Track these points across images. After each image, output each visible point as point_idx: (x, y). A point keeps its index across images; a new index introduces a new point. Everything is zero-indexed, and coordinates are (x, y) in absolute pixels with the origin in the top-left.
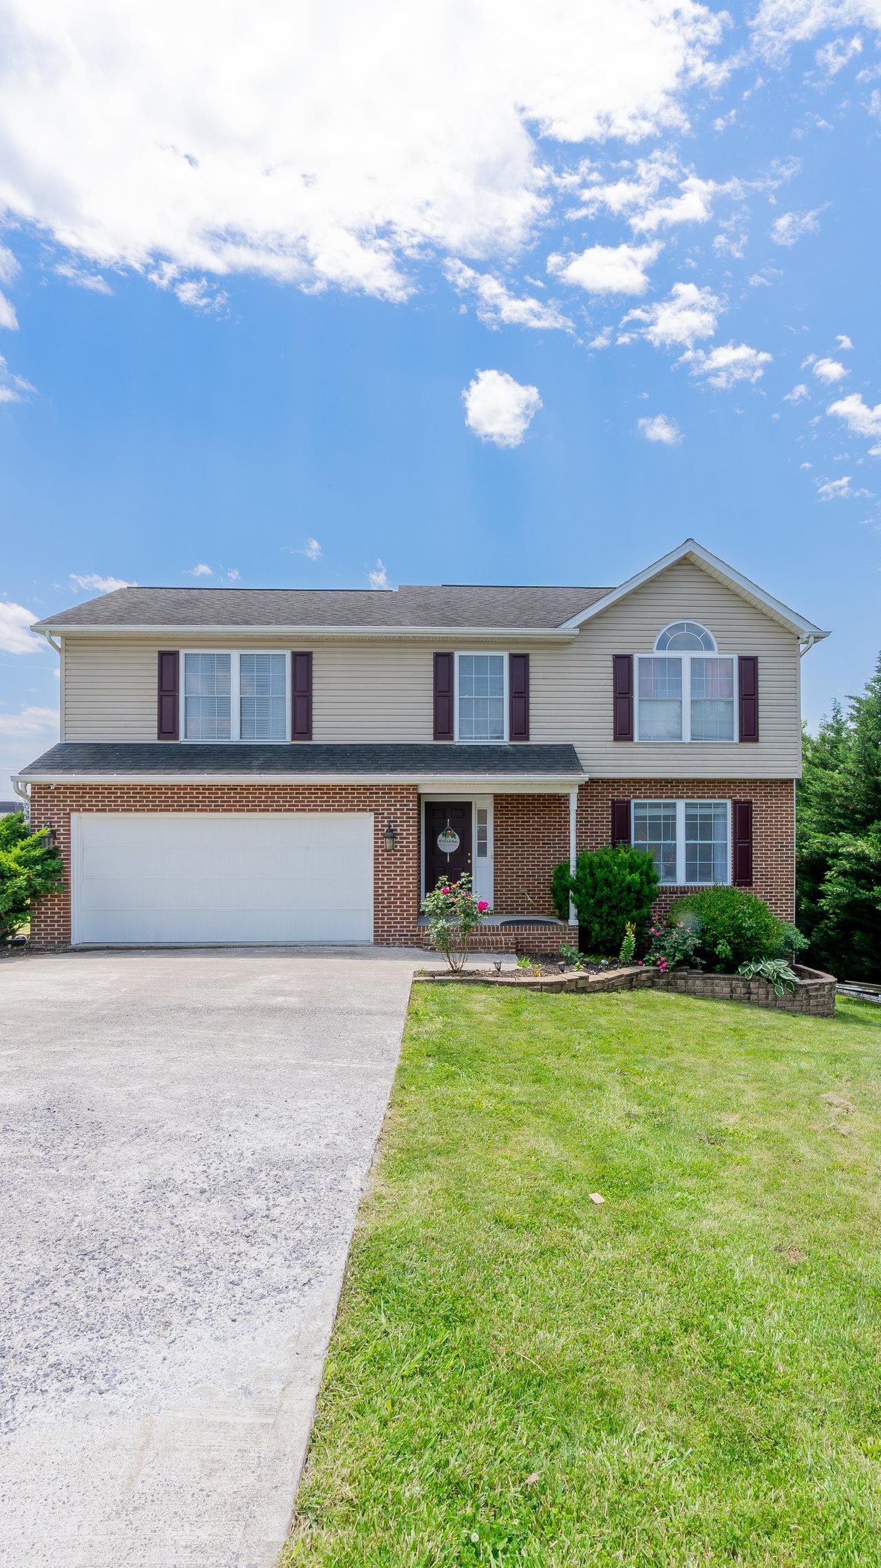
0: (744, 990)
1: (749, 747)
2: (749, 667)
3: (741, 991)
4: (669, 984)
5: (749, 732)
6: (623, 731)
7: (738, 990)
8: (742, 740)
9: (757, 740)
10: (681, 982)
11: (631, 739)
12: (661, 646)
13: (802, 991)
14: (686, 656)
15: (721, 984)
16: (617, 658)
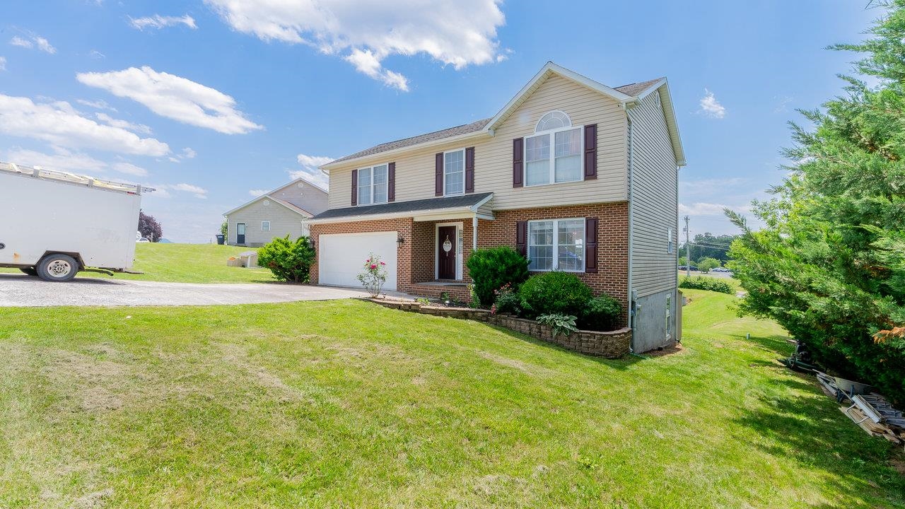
0: (537, 330)
1: (591, 183)
2: (591, 133)
3: (535, 330)
4: (496, 321)
5: (591, 172)
6: (518, 182)
7: (534, 330)
8: (585, 179)
9: (596, 178)
10: (504, 321)
11: (522, 186)
12: (538, 130)
13: (575, 336)
14: (552, 132)
15: (524, 325)
16: (515, 141)
